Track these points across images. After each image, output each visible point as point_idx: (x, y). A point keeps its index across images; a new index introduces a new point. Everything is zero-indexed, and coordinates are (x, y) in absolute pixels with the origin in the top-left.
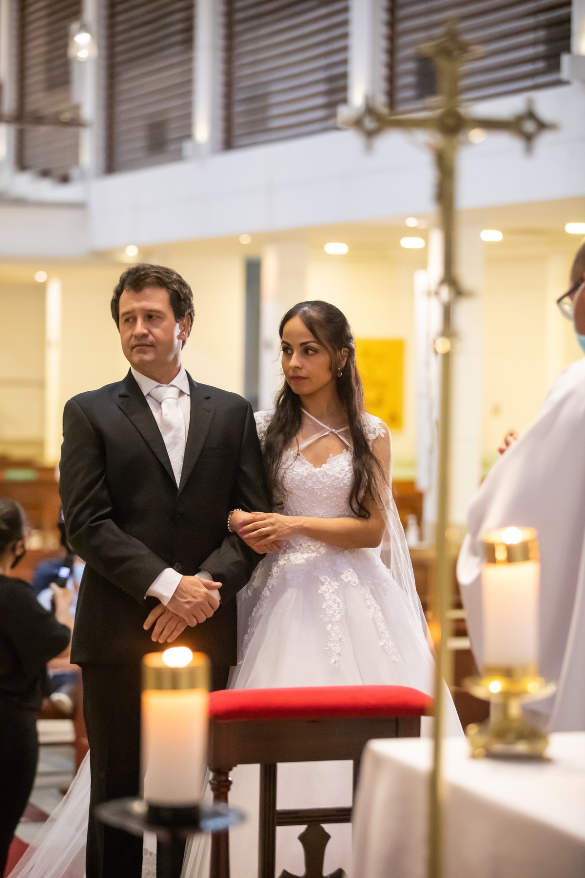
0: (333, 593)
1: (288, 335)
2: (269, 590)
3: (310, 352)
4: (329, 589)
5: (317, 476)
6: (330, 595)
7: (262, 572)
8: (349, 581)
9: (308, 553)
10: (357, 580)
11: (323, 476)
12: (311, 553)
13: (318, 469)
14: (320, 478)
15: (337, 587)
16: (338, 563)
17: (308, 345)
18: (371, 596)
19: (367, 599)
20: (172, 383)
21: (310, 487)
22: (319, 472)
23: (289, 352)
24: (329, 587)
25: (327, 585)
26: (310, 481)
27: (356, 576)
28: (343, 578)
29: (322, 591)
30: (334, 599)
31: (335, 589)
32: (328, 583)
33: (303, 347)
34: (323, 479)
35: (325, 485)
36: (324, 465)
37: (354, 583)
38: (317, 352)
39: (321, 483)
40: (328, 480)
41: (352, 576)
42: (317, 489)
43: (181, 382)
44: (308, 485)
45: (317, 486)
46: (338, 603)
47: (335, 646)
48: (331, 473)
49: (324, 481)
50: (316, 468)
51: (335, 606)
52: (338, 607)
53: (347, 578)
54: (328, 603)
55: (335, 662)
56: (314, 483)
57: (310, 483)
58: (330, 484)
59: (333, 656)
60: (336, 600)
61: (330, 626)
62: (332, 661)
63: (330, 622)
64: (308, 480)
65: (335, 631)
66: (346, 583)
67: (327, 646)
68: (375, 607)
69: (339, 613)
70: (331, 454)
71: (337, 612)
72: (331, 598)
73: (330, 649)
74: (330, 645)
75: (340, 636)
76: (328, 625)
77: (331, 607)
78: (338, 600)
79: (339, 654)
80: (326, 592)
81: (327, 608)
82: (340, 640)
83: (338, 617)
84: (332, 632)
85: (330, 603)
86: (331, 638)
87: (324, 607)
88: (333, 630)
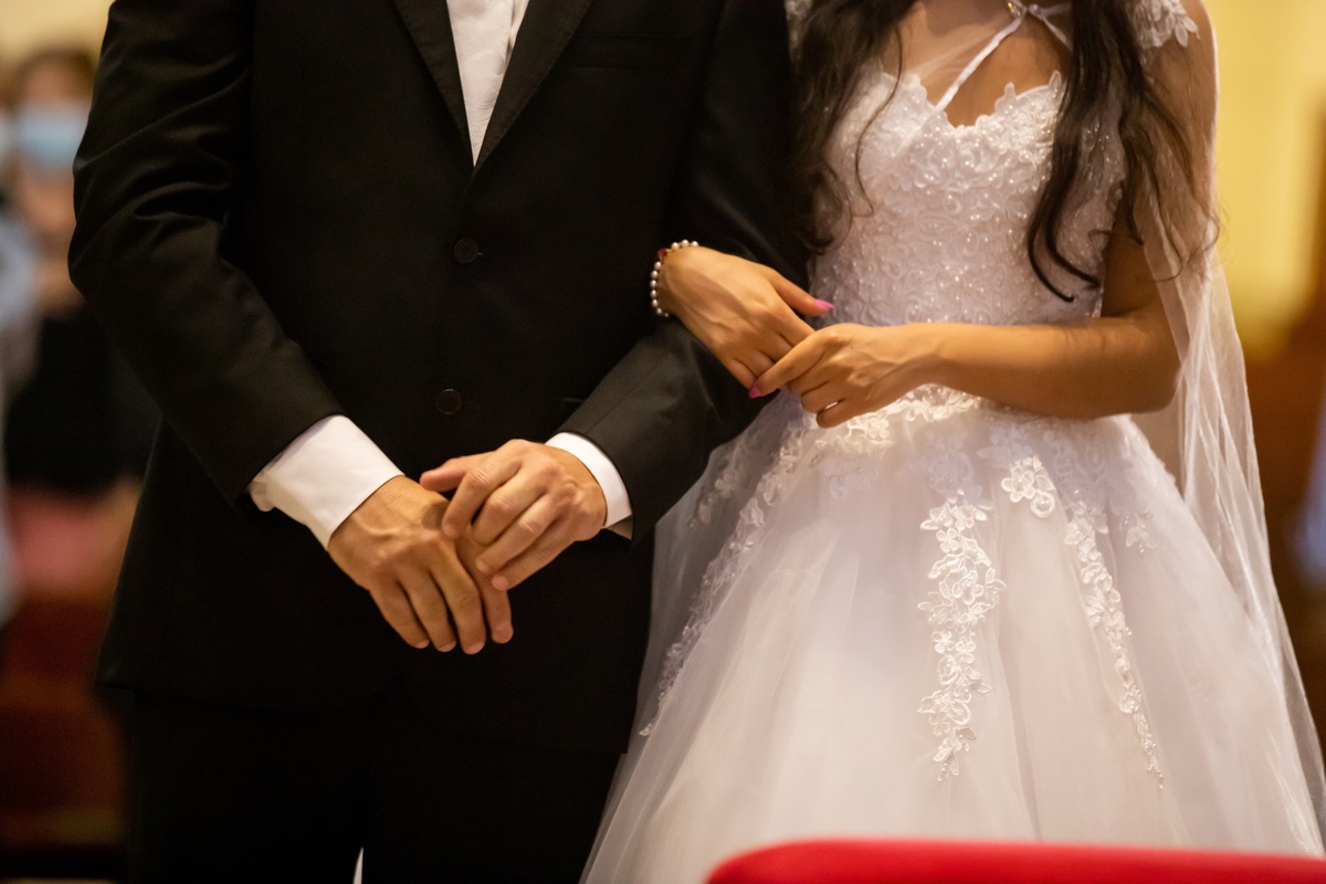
0: (967, 533)
2: (762, 505)
4: (955, 520)
5: (957, 152)
6: (956, 539)
8: (1026, 502)
10: (1052, 500)
11: (976, 153)
12: (911, 400)
13: (963, 131)
14: (967, 158)
15: (982, 517)
16: (994, 438)
18: (1096, 555)
19: (1084, 565)
21: (930, 186)
22: (965, 140)
24: (956, 512)
25: (952, 506)
26: (933, 167)
27: (1052, 487)
28: (1006, 488)
29: (933, 524)
30: (969, 553)
31: (976, 521)
32: (954, 501)
34: (978, 161)
35: (981, 184)
36: (982, 118)
37: (1040, 508)
39: (969, 174)
40: (991, 166)
41: (1035, 485)
42: (954, 194)
44: (923, 180)
45: (954, 185)
46: (982, 569)
47: (956, 705)
48: (1003, 146)
49: (978, 169)
50: (955, 125)
51: (971, 576)
52: (981, 581)
53: (1019, 488)
54: (950, 563)
55: (950, 757)
56: (946, 173)
57: (931, 173)
58: (996, 181)
59: (945, 735)
60: (974, 557)
61: (946, 639)
62: (942, 753)
63: (946, 627)
64: (925, 162)
65: (960, 655)
66: (1015, 508)
67: (930, 702)
68: (1107, 595)
69: (978, 600)
70: (1011, 85)
71: (974, 596)
72: (959, 551)
73: (938, 715)
74: (942, 700)
75: (974, 675)
76: (939, 637)
77: (956, 577)
78: (982, 557)
79: (966, 733)
80: (945, 529)
81: (941, 578)
82: (975, 686)
83: (975, 613)
84: (951, 658)
85: (955, 566)
86: (946, 679)
87: (932, 576)
88: (953, 653)
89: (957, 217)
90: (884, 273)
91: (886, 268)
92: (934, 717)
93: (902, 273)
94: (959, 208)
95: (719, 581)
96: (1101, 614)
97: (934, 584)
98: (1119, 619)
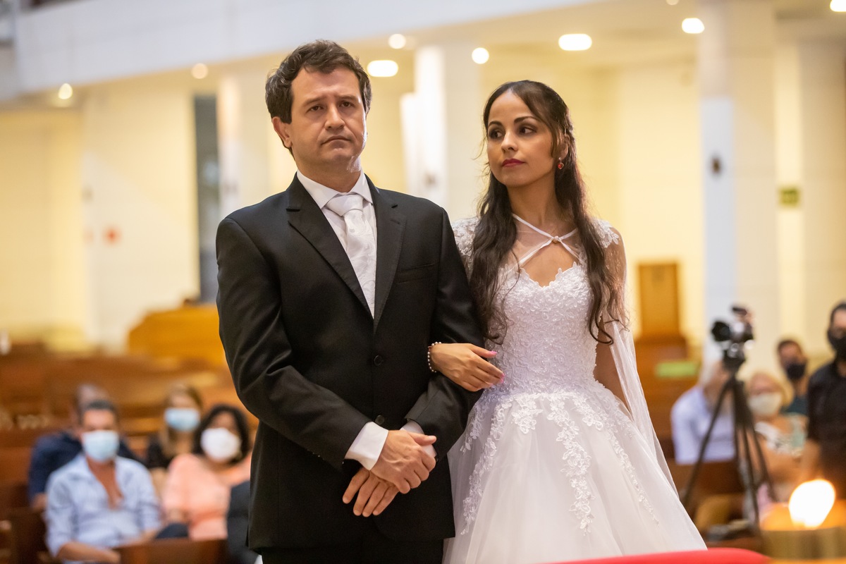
0: (574, 440)
1: (498, 112)
2: (494, 440)
3: (527, 131)
4: (568, 436)
5: (544, 296)
6: (570, 443)
7: (481, 419)
8: (593, 425)
9: (537, 392)
10: (603, 423)
11: (552, 296)
13: (545, 288)
14: (548, 298)
15: (577, 433)
16: (575, 403)
17: (524, 121)
18: (617, 442)
20: (354, 190)
21: (536, 310)
22: (547, 291)
23: (499, 134)
24: (568, 433)
25: (565, 431)
26: (537, 303)
27: (601, 419)
28: (585, 422)
29: (561, 439)
30: (576, 448)
31: (576, 435)
32: (566, 429)
33: (519, 124)
34: (553, 299)
35: (555, 307)
36: (552, 282)
37: (599, 427)
38: (536, 132)
39: (550, 304)
40: (558, 300)
41: (594, 418)
42: (545, 312)
43: (361, 187)
44: (534, 309)
45: (545, 309)
46: (582, 452)
47: (585, 506)
48: (561, 292)
49: (553, 302)
50: (542, 286)
51: (578, 456)
52: (583, 457)
53: (589, 421)
54: (570, 453)
55: (587, 526)
56: (541, 304)
57: (536, 306)
58: (561, 305)
59: (582, 518)
60: (578, 449)
61: (575, 482)
62: (583, 525)
63: (575, 477)
64: (533, 302)
65: (582, 487)
66: (590, 428)
67: (574, 507)
68: (624, 456)
69: (583, 465)
70: (560, 269)
71: (582, 464)
72: (572, 447)
73: (578, 511)
74: (578, 505)
75: (589, 493)
76: (572, 481)
77: (574, 457)
78: (581, 449)
79: (590, 516)
80: (565, 440)
81: (568, 459)
82: (589, 498)
83: (583, 470)
84: (578, 489)
85: (572, 454)
86: (578, 497)
87: (564, 458)
88: (579, 486)
89: (547, 321)
90: (522, 345)
91: (523, 344)
92: (576, 512)
93: (529, 344)
94: (548, 318)
95: (482, 472)
96: (624, 465)
97: (565, 461)
98: (629, 465)
